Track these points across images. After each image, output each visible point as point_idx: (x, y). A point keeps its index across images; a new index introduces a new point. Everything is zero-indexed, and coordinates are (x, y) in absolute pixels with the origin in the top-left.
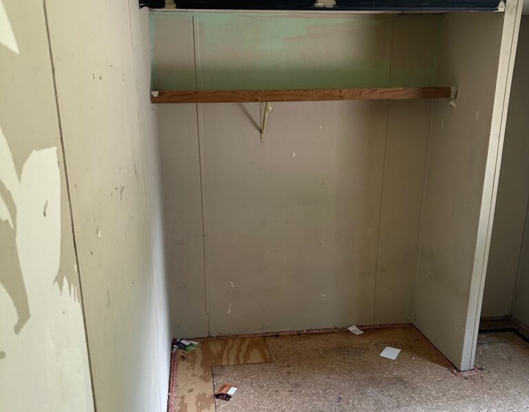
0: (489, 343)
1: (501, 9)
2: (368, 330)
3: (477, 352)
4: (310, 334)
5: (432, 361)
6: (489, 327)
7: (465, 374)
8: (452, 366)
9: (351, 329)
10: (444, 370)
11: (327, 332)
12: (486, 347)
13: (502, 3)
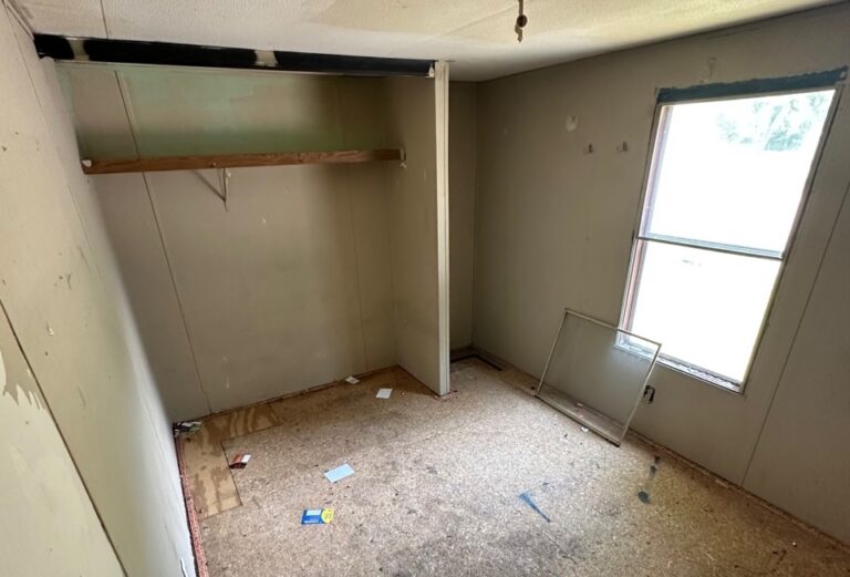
0: (460, 370)
1: (431, 75)
2: (362, 378)
3: (451, 378)
4: (313, 392)
5: (417, 392)
6: (457, 357)
7: (444, 398)
8: (434, 393)
9: (348, 380)
10: (428, 398)
11: (327, 387)
12: (458, 373)
13: (431, 69)
